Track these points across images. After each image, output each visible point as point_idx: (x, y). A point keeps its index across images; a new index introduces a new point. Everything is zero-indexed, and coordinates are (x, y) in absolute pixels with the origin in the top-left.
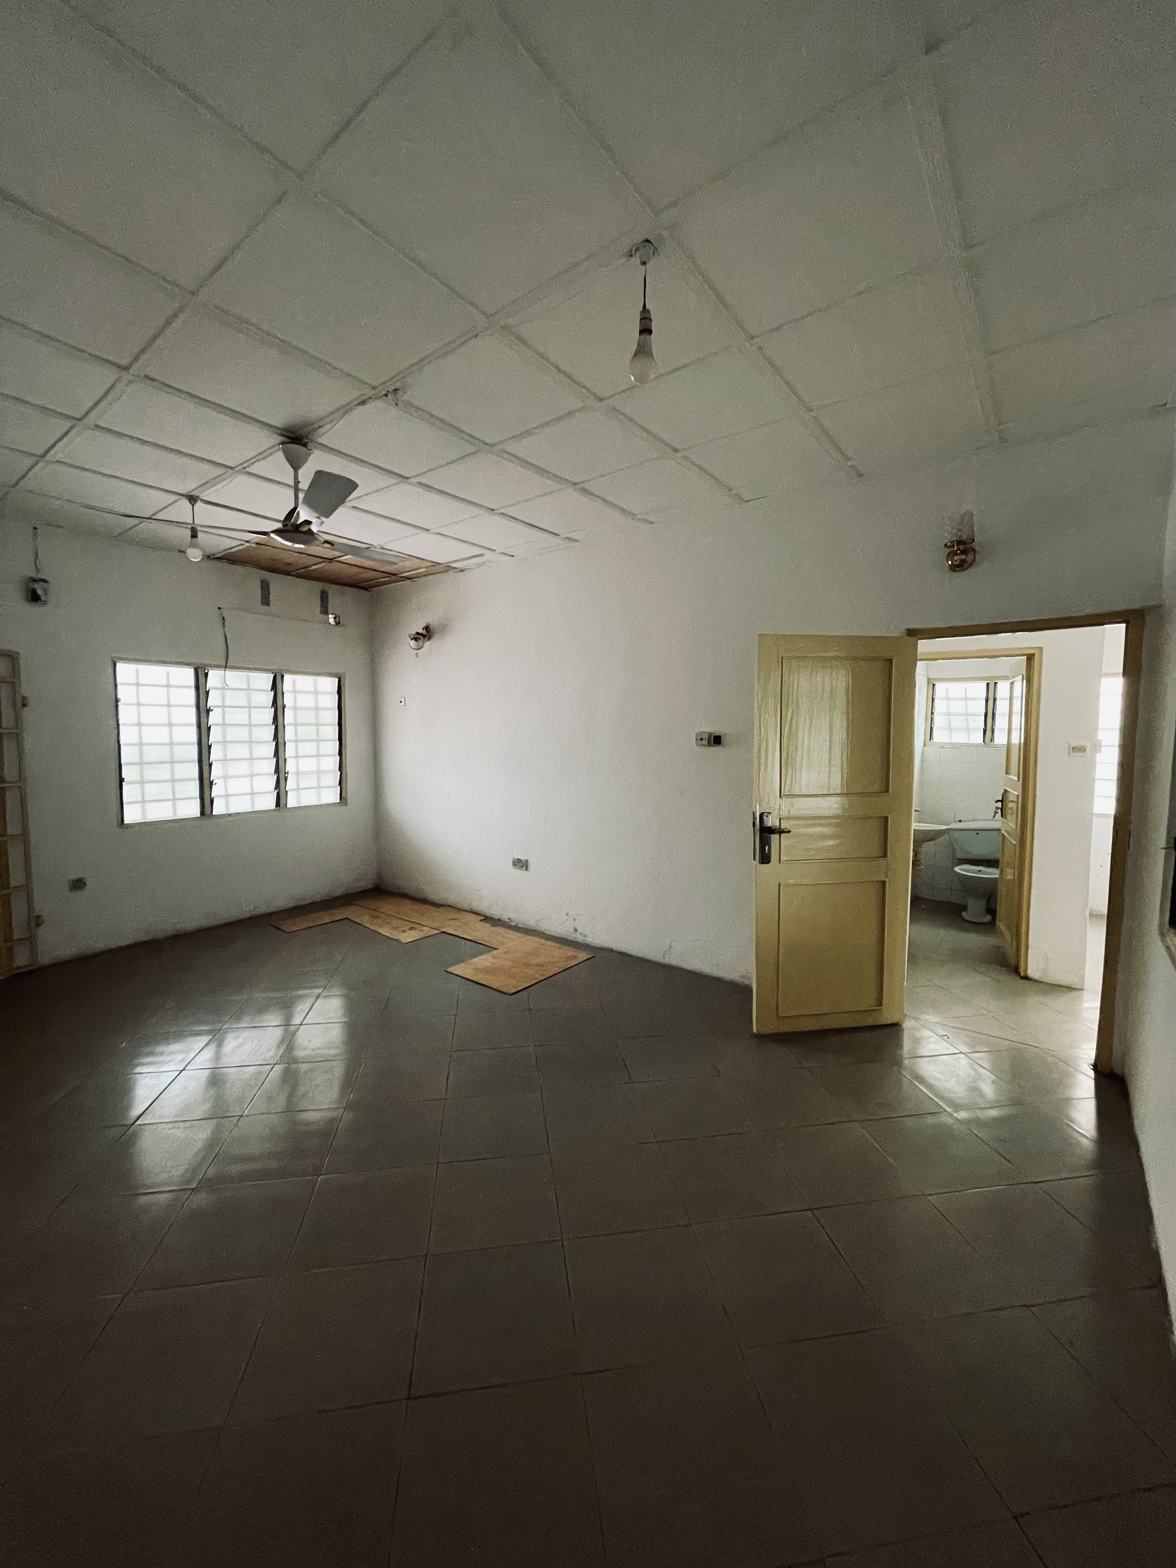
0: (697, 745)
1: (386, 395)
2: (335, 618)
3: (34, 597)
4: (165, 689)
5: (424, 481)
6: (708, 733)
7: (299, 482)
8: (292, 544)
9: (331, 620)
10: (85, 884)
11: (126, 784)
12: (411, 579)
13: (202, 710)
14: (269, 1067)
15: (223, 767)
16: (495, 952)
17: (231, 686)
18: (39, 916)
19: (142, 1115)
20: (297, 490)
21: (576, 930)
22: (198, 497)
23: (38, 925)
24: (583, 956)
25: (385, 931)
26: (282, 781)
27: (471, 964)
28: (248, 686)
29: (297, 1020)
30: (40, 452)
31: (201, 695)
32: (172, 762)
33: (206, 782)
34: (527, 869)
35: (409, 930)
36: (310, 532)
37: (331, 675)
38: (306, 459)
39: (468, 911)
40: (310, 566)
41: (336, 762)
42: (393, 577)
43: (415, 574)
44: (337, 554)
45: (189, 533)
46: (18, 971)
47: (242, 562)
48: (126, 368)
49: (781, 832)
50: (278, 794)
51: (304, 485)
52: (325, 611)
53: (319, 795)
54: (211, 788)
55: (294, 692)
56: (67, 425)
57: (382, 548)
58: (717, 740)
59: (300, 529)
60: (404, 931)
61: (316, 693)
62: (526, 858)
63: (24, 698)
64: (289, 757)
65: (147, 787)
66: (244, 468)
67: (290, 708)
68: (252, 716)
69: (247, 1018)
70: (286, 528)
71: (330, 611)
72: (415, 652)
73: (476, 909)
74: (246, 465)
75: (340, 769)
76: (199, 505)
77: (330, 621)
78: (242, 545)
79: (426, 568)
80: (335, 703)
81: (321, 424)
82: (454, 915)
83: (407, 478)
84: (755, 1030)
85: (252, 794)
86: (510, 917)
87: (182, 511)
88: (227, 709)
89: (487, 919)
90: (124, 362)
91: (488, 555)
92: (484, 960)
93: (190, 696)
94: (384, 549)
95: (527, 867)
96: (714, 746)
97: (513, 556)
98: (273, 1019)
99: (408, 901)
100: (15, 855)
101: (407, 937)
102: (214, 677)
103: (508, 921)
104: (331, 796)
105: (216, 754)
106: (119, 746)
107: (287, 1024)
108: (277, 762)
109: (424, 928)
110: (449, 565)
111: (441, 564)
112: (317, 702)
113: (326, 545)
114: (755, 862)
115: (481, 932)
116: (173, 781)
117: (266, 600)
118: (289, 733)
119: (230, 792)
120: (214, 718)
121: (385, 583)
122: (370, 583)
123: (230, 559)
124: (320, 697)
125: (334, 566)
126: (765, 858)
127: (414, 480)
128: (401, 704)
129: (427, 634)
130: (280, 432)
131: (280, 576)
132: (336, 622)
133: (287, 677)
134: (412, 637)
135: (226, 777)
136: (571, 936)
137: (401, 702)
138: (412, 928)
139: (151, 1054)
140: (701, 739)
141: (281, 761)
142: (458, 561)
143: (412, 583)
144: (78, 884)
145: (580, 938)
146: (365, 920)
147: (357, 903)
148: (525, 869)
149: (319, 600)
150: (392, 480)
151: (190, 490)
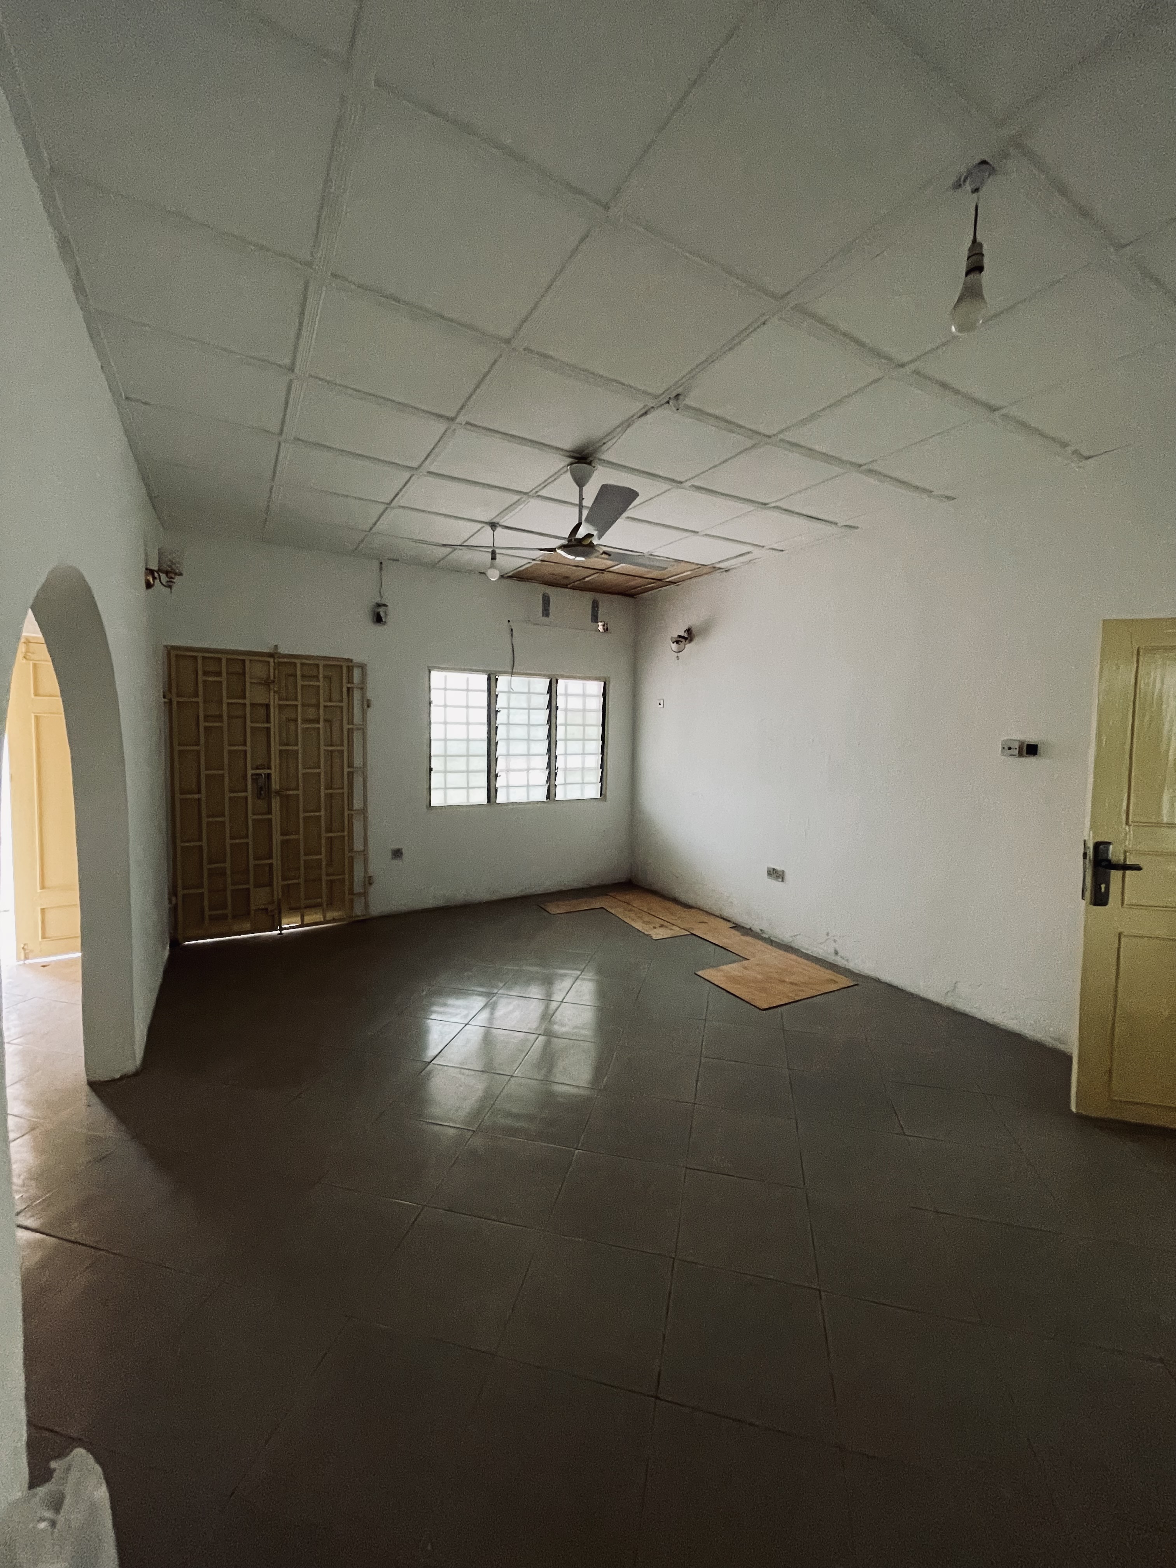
0: (1003, 754)
1: (668, 402)
2: (604, 626)
3: (378, 619)
4: (465, 693)
5: (697, 484)
6: (1019, 741)
7: (583, 499)
8: (573, 557)
9: (601, 628)
10: (402, 853)
11: (434, 773)
12: (675, 583)
13: (492, 712)
14: (535, 1036)
15: (506, 760)
16: (745, 962)
17: (515, 691)
18: (371, 877)
19: (437, 1056)
20: (581, 507)
21: (836, 953)
22: (498, 523)
23: (370, 884)
24: (844, 982)
25: (638, 925)
26: (553, 776)
27: (722, 971)
28: (529, 689)
29: (557, 997)
30: (388, 501)
31: (492, 698)
32: (468, 756)
33: (492, 774)
34: (783, 881)
35: (660, 927)
36: (591, 545)
37: (597, 679)
38: (590, 476)
39: (718, 917)
40: (585, 578)
41: (598, 759)
42: (659, 583)
43: (679, 578)
44: (610, 563)
45: (490, 555)
46: (356, 919)
47: (527, 579)
48: (452, 419)
49: (1125, 867)
50: (549, 787)
51: (588, 502)
52: (595, 619)
53: (582, 790)
54: (496, 778)
55: (566, 695)
56: (407, 475)
57: (651, 555)
58: (1032, 750)
59: (583, 543)
60: (655, 928)
61: (584, 696)
62: (782, 869)
63: (368, 701)
64: (559, 755)
65: (449, 776)
66: (536, 492)
67: (561, 710)
68: (531, 717)
69: (518, 988)
70: (570, 543)
71: (599, 620)
72: (676, 654)
73: (725, 914)
74: (537, 490)
75: (602, 767)
76: (499, 530)
77: (599, 628)
78: (530, 563)
79: (691, 570)
80: (600, 706)
81: (604, 441)
82: (706, 918)
83: (681, 483)
84: (1074, 1109)
85: (528, 786)
86: (762, 928)
87: (485, 537)
88: (511, 711)
89: (737, 927)
90: (451, 414)
91: (757, 552)
92: (733, 969)
93: (483, 699)
94: (654, 555)
95: (783, 878)
96: (1026, 757)
97: (782, 551)
98: (536, 991)
99: (658, 899)
100: (357, 826)
101: (658, 934)
102: (503, 682)
103: (760, 932)
104: (593, 792)
105: (501, 750)
106: (430, 741)
107: (548, 999)
108: (549, 758)
109: (674, 927)
110: (714, 566)
111: (705, 565)
112: (584, 704)
113: (604, 556)
114: (1084, 902)
115: (732, 940)
116: (468, 772)
117: (546, 612)
118: (560, 732)
119: (511, 784)
120: (501, 718)
121: (652, 589)
122: (636, 590)
123: (520, 577)
124: (588, 700)
125: (607, 576)
126: (1099, 898)
127: (689, 484)
128: (660, 706)
129: (688, 636)
130: (568, 454)
131: (559, 589)
132: (604, 629)
133: (561, 682)
134: (674, 640)
135: (508, 770)
136: (832, 958)
137: (660, 704)
138: (662, 926)
139: (445, 1005)
140: (1010, 748)
141: (553, 758)
142: (727, 560)
143: (677, 587)
144: (397, 854)
145: (841, 962)
146: (618, 911)
147: (611, 894)
148: (780, 880)
149: (590, 607)
150: (665, 486)
151: (492, 517)
